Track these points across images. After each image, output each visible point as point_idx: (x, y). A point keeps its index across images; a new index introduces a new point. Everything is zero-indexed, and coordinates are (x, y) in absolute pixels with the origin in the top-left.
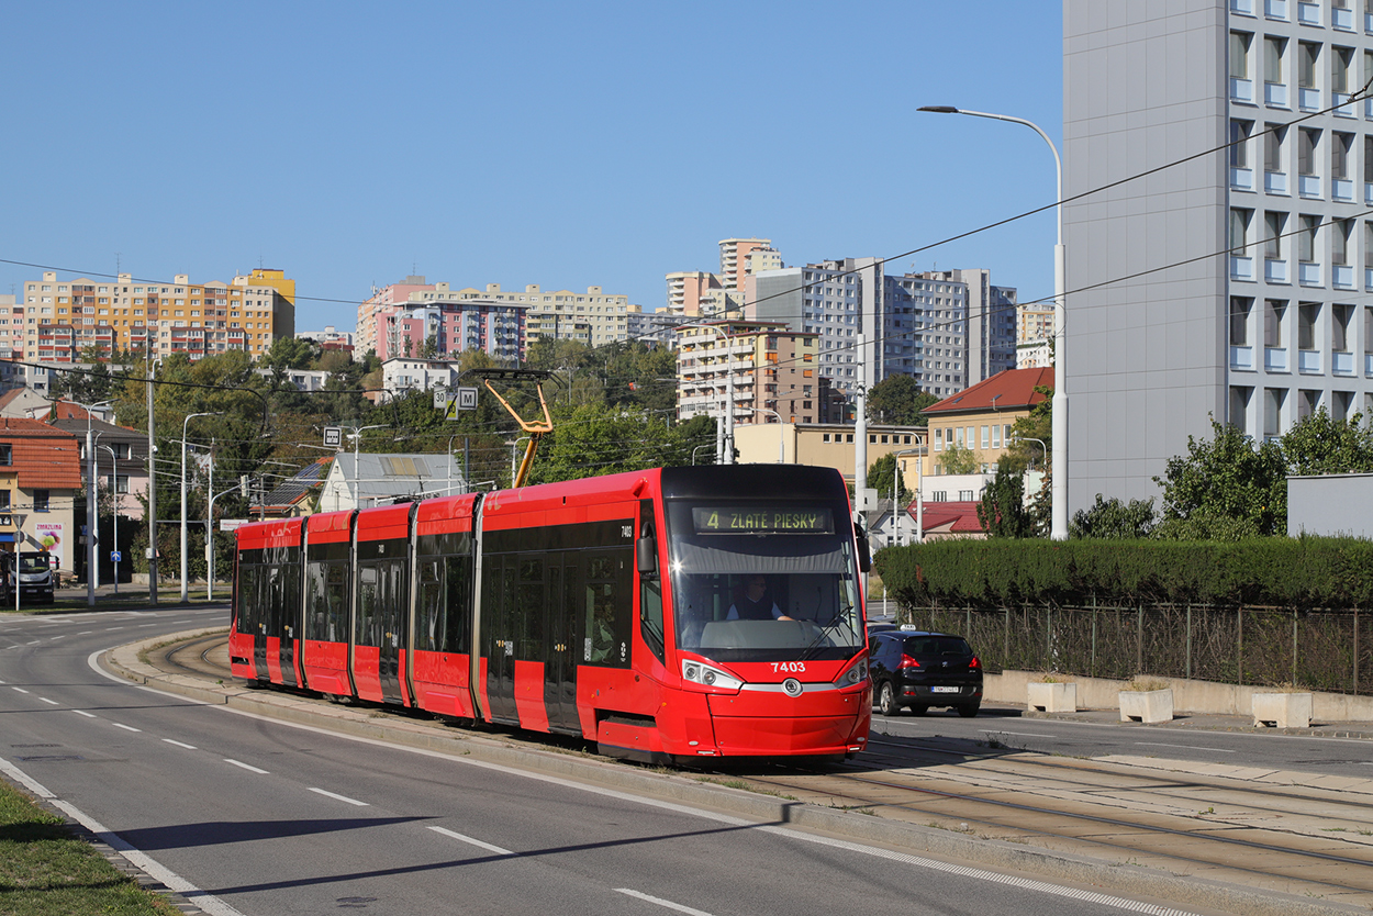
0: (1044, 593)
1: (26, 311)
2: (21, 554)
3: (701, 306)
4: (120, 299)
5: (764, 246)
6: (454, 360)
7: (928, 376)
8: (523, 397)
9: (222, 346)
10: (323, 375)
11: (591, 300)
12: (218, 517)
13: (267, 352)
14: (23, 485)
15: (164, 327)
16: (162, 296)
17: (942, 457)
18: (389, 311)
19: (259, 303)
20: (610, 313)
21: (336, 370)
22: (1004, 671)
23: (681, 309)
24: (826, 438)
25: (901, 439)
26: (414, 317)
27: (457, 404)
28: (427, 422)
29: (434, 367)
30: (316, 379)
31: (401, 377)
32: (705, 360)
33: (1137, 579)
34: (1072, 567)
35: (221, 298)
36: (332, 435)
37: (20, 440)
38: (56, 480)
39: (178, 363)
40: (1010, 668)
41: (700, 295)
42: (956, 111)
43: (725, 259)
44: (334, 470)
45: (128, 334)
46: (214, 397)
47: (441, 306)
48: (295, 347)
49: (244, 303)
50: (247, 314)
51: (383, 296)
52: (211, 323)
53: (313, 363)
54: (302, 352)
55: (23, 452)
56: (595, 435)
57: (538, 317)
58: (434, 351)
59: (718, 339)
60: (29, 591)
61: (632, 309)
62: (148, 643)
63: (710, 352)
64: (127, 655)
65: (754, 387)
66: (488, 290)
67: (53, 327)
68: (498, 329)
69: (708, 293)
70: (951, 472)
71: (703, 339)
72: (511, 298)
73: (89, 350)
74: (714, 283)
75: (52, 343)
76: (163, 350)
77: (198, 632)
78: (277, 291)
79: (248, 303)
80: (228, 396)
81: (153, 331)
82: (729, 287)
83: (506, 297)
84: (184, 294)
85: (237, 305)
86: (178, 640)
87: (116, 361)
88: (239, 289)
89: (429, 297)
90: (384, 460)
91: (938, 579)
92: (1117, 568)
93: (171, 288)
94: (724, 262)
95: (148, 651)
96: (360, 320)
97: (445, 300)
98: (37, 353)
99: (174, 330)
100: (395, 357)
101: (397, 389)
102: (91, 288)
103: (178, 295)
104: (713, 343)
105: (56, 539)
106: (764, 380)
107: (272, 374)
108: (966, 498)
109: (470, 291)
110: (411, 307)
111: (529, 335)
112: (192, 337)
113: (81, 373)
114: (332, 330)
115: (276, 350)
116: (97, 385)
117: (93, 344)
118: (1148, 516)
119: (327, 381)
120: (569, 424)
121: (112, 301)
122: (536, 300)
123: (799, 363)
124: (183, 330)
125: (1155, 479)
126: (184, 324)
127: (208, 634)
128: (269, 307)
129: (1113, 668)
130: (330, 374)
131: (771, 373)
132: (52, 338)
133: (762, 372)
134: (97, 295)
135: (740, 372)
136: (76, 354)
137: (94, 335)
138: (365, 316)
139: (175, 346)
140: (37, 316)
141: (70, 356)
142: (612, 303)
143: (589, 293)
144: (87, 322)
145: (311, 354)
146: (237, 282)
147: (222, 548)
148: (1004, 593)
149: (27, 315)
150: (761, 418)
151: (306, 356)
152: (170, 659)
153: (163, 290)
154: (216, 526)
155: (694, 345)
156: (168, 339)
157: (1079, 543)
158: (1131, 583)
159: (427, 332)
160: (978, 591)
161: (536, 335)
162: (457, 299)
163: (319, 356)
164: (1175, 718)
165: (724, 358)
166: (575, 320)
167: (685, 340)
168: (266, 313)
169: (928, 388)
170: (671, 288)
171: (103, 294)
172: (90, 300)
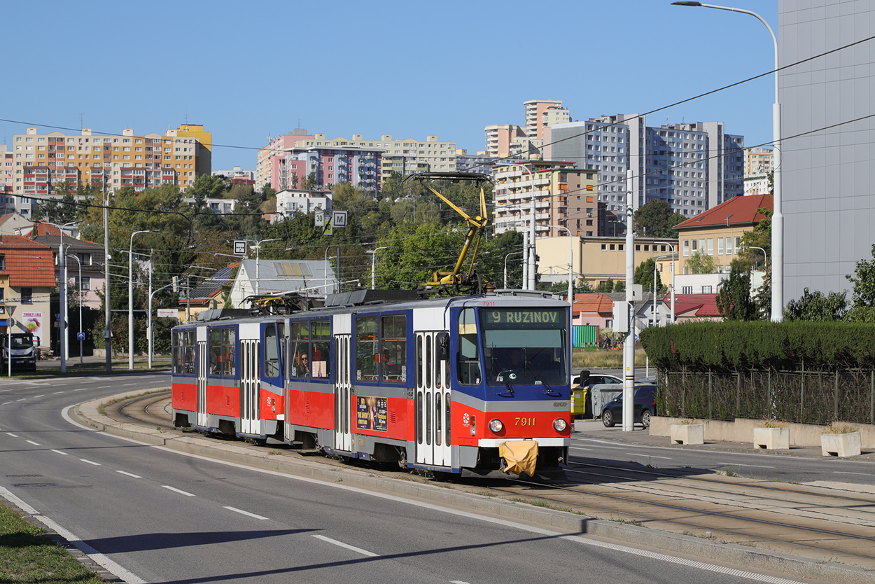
0: (766, 361)
1: (15, 156)
2: (12, 335)
3: (511, 150)
4: (83, 148)
5: (557, 105)
6: (329, 191)
7: (678, 201)
8: (380, 218)
9: (158, 181)
10: (232, 202)
11: (429, 146)
12: (156, 307)
13: (191, 185)
14: (13, 284)
15: (116, 167)
16: (114, 145)
17: (689, 261)
18: (280, 155)
19: (185, 150)
20: (443, 155)
21: (242, 198)
22: (736, 419)
23: (496, 153)
24: (603, 247)
25: (659, 247)
26: (299, 159)
27: (332, 223)
28: (309, 236)
29: (314, 196)
30: (228, 205)
31: (290, 203)
32: (514, 190)
33: (834, 351)
34: (786, 343)
35: (157, 146)
36: (240, 246)
37: (10, 252)
38: (37, 280)
39: (126, 194)
40: (741, 417)
41: (510, 141)
42: (700, 5)
43: (528, 115)
44: (241, 272)
45: (89, 173)
46: (153, 219)
47: (319, 151)
48: (212, 182)
49: (175, 150)
50: (177, 157)
51: (276, 144)
52: (150, 165)
53: (225, 193)
54: (217, 186)
55: (13, 260)
56: (433, 245)
57: (391, 158)
58: (314, 184)
59: (523, 174)
60: (18, 362)
61: (459, 152)
62: (105, 400)
63: (518, 184)
64: (90, 408)
65: (550, 210)
66: (354, 139)
67: (34, 168)
68: (361, 168)
69: (516, 140)
70: (696, 272)
71: (512, 174)
72: (371, 145)
73: (61, 184)
74: (520, 133)
75: (34, 180)
76: (115, 185)
77: (142, 392)
78: (198, 140)
79: (177, 149)
80: (163, 218)
81: (107, 171)
82: (531, 135)
83: (367, 144)
84: (130, 144)
85: (169, 151)
86: (127, 398)
87: (80, 193)
88: (170, 139)
89: (310, 144)
90: (277, 264)
91: (687, 351)
92: (819, 342)
93: (121, 139)
94: (528, 118)
95: (105, 406)
96: (259, 161)
97: (322, 146)
98: (22, 188)
99: (123, 170)
100: (285, 189)
101: (287, 212)
102: (62, 139)
103: (126, 144)
104: (520, 177)
105: (38, 324)
106: (557, 204)
107: (195, 201)
108: (707, 291)
109: (341, 140)
110: (297, 152)
111: (384, 172)
112: (136, 175)
113: (56, 201)
114: (239, 169)
115: (198, 184)
116: (66, 210)
117: (64, 180)
118: (842, 304)
119: (235, 206)
120: (414, 237)
121: (78, 148)
122: (390, 147)
123: (584, 192)
124: (129, 170)
125: (847, 277)
126: (130, 165)
127: (149, 393)
128: (193, 153)
129: (817, 416)
130: (237, 201)
131: (563, 199)
132: (33, 176)
133: (556, 199)
134: (67, 144)
135: (540, 198)
136: (51, 188)
137: (65, 173)
138: (262, 159)
139: (123, 181)
140: (23, 160)
141: (47, 189)
142: (445, 148)
143: (428, 140)
144: (59, 164)
145: (224, 187)
146: (169, 134)
147: (159, 330)
148: (736, 361)
149: (16, 160)
150: (556, 232)
151: (220, 188)
152: (121, 411)
153: (115, 140)
154: (154, 314)
155: (505, 179)
156: (118, 176)
157: (791, 324)
158: (830, 354)
159: (309, 170)
160: (717, 360)
161: (389, 172)
162: (331, 146)
163: (229, 189)
164: (862, 453)
165: (527, 188)
166: (418, 161)
167: (499, 176)
168: (190, 157)
169: (678, 210)
170: (488, 137)
171: (71, 143)
172: (61, 148)
